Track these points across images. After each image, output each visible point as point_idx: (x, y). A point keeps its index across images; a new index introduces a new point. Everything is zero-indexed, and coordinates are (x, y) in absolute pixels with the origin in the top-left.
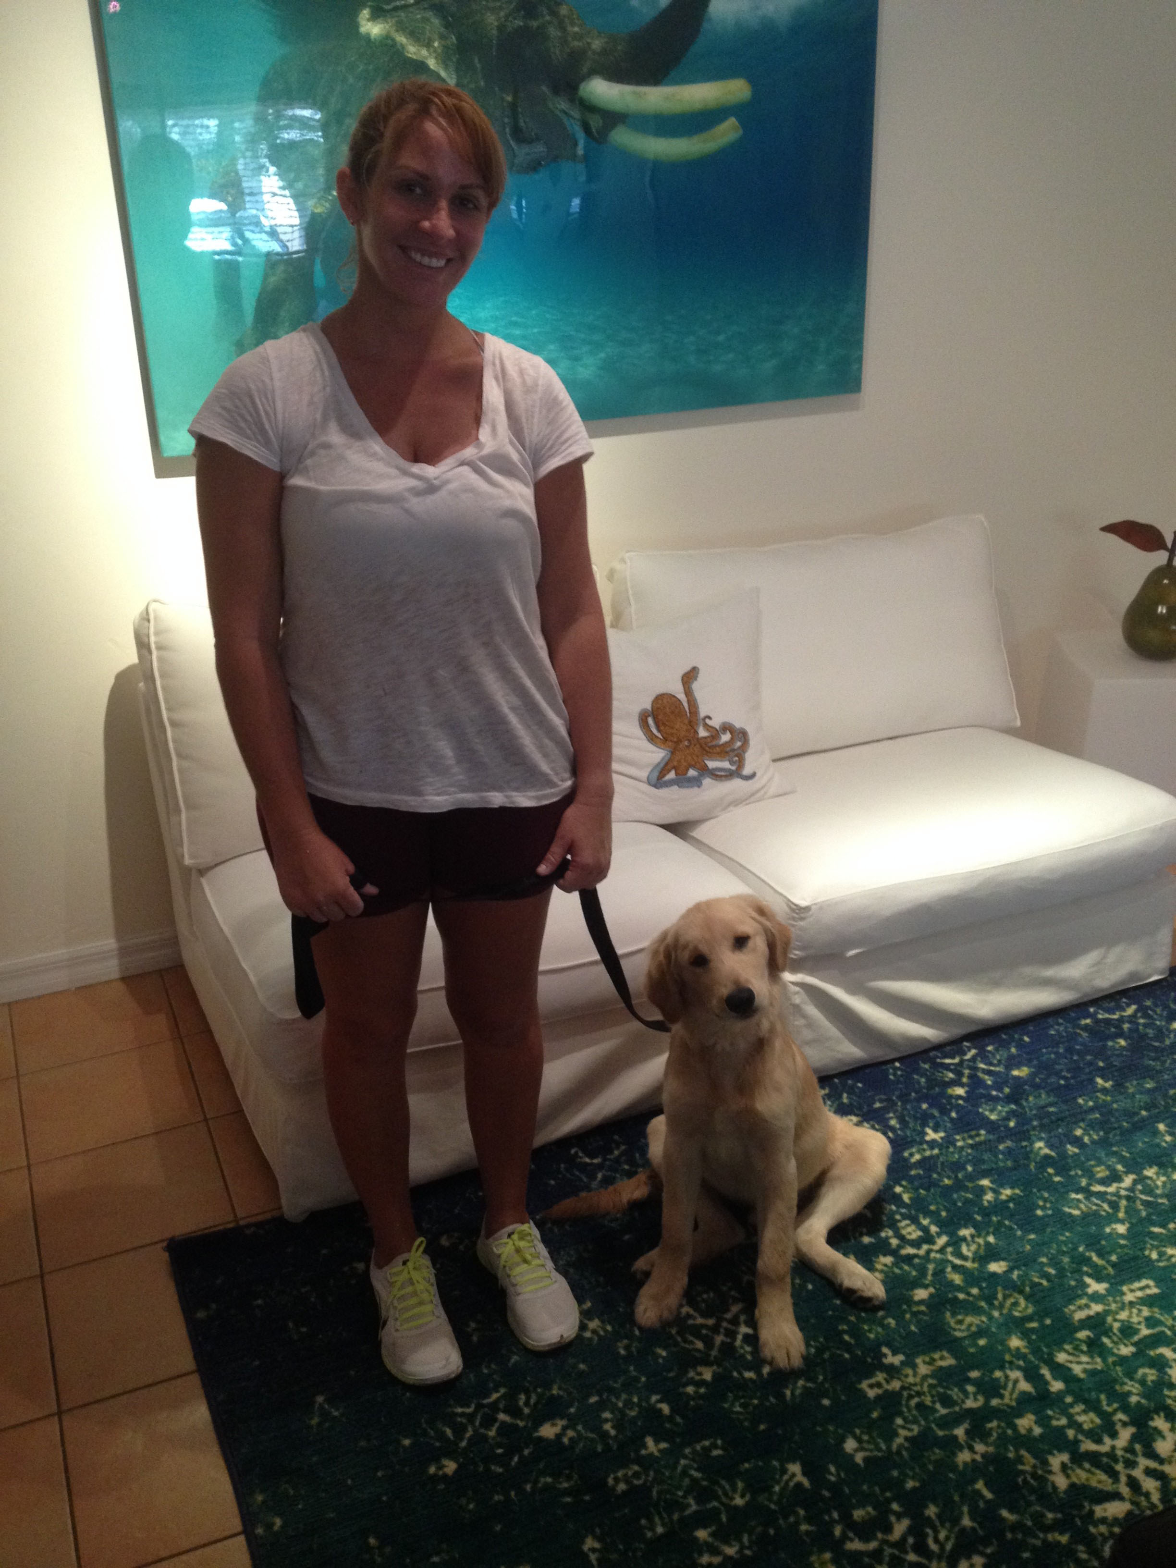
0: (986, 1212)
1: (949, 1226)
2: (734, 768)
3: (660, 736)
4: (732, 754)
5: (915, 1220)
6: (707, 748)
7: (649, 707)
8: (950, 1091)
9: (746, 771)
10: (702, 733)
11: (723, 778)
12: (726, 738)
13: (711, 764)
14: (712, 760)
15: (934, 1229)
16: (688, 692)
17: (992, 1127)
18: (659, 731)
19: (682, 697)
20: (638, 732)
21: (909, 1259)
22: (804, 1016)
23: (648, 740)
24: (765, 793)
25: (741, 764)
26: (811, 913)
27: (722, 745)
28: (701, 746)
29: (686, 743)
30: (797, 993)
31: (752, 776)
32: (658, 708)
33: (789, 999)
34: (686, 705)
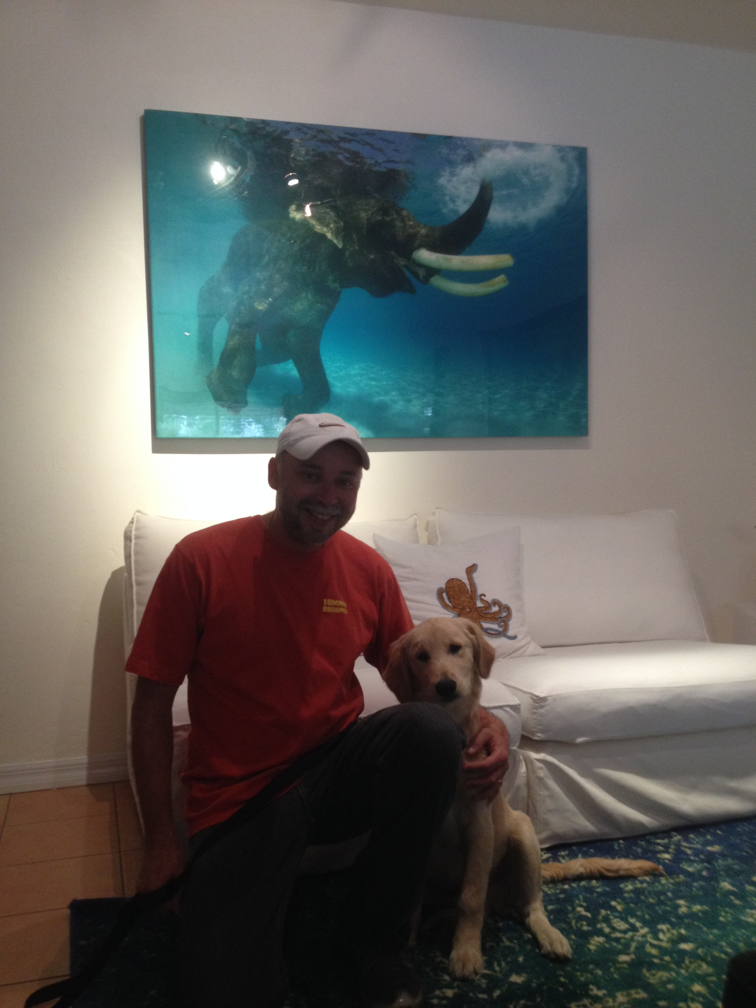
0: (680, 918)
1: (652, 924)
2: (501, 629)
3: (451, 605)
4: (500, 620)
5: (625, 920)
6: (482, 615)
7: (443, 586)
8: (659, 856)
9: (510, 633)
10: (479, 604)
11: (494, 636)
12: (495, 609)
13: (486, 625)
14: (485, 623)
15: (638, 924)
16: (470, 579)
17: (688, 874)
18: (450, 601)
19: (466, 581)
20: (436, 602)
21: (617, 940)
22: (547, 788)
23: (443, 607)
24: (525, 652)
25: (506, 629)
26: (547, 703)
27: (493, 613)
28: (479, 613)
29: (468, 610)
30: (541, 768)
31: (514, 638)
32: (450, 587)
33: (535, 772)
34: (468, 586)
